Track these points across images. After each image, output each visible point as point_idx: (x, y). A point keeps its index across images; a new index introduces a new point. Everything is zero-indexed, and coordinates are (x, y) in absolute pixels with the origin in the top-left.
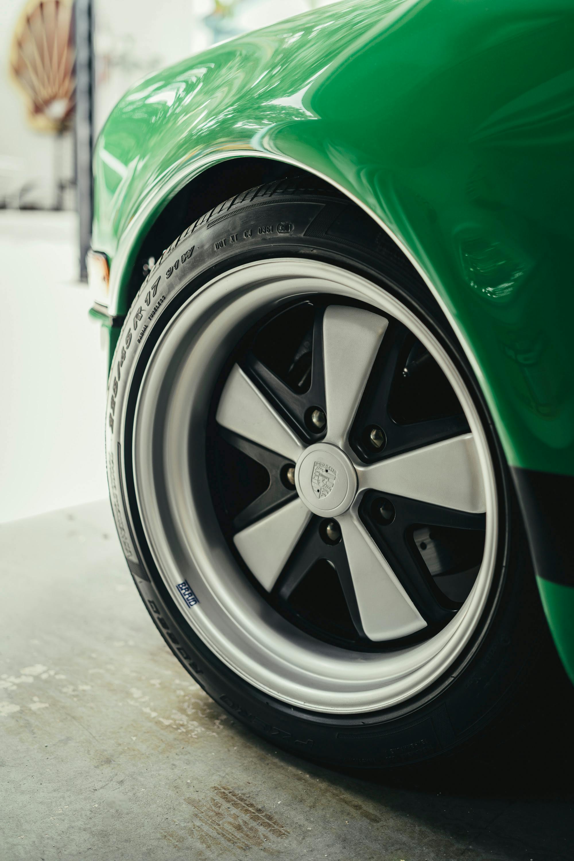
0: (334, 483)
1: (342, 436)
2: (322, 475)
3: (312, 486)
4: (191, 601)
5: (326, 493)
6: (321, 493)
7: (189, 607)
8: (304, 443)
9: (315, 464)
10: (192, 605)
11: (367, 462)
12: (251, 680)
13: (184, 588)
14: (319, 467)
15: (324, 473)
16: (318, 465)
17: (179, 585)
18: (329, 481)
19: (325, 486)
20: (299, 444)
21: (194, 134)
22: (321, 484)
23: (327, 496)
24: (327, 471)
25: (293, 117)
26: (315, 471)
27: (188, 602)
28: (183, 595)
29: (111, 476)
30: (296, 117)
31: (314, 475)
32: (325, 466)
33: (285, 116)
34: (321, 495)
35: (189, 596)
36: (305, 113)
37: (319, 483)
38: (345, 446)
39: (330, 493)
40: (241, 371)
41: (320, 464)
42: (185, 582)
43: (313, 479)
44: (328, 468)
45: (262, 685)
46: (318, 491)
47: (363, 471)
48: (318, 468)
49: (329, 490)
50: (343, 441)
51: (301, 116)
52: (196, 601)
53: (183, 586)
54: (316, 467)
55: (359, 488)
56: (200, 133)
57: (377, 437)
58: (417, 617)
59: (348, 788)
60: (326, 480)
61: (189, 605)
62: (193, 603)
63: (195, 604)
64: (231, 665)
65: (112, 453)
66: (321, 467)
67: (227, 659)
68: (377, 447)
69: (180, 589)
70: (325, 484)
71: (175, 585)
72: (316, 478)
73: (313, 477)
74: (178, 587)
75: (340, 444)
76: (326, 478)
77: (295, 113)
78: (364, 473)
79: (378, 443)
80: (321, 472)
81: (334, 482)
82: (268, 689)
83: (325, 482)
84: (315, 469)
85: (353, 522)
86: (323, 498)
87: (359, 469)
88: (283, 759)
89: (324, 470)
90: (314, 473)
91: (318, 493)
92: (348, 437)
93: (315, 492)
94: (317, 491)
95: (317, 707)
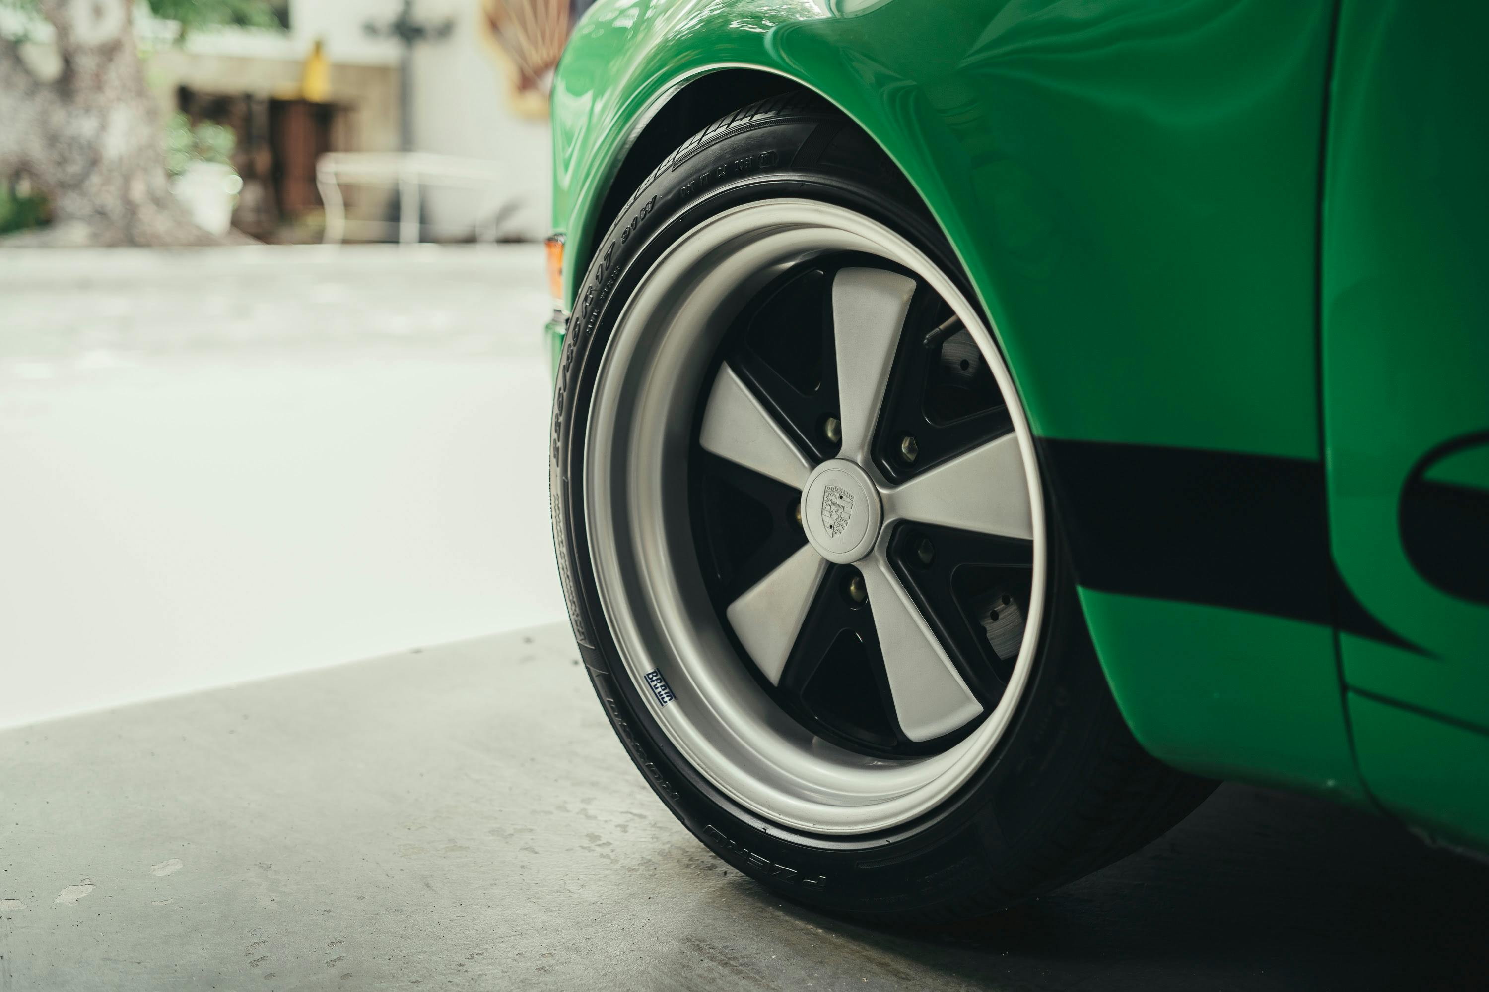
0: (851, 514)
1: (862, 447)
2: (835, 504)
3: (823, 521)
4: (664, 696)
5: (840, 528)
6: (835, 529)
7: (662, 705)
8: (813, 463)
9: (826, 489)
10: (666, 702)
11: (894, 482)
12: (743, 800)
13: (654, 678)
14: (831, 493)
15: (839, 501)
16: (830, 490)
17: (648, 675)
18: (845, 511)
19: (840, 518)
20: (806, 464)
21: (670, 38)
22: (835, 516)
23: (843, 532)
24: (841, 497)
25: (798, 16)
26: (826, 499)
27: (660, 698)
28: (654, 688)
29: (557, 528)
30: (800, 16)
31: (825, 505)
32: (839, 490)
33: (787, 14)
34: (834, 533)
35: (663, 690)
36: (813, 10)
37: (831, 515)
38: (865, 461)
39: (846, 528)
40: (730, 372)
41: (832, 489)
42: (656, 670)
43: (824, 511)
44: (842, 493)
45: (758, 806)
46: (831, 527)
47: (888, 494)
48: (830, 495)
49: (844, 524)
50: (863, 454)
51: (806, 13)
52: (672, 696)
53: (653, 676)
54: (827, 494)
55: (885, 519)
56: (679, 36)
57: (910, 449)
58: (968, 699)
59: (876, 945)
60: (841, 510)
61: (662, 702)
62: (666, 699)
63: (670, 700)
64: (718, 782)
65: (557, 495)
66: (834, 493)
67: (712, 774)
68: (909, 461)
69: (649, 680)
70: (839, 516)
71: (643, 675)
72: (828, 509)
73: (824, 508)
74: (647, 677)
75: (859, 459)
76: (841, 507)
77: (799, 8)
78: (890, 496)
79: (912, 457)
80: (833, 498)
81: (851, 512)
82: (766, 810)
83: (839, 513)
84: (825, 497)
85: (879, 569)
86: (837, 536)
87: (883, 491)
88: (788, 911)
89: (838, 497)
90: (825, 502)
91: (831, 530)
92: (870, 449)
93: (826, 528)
94: (829, 527)
95: (831, 828)
